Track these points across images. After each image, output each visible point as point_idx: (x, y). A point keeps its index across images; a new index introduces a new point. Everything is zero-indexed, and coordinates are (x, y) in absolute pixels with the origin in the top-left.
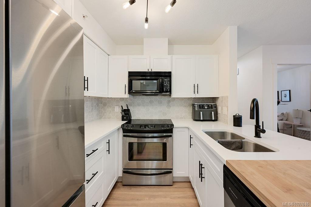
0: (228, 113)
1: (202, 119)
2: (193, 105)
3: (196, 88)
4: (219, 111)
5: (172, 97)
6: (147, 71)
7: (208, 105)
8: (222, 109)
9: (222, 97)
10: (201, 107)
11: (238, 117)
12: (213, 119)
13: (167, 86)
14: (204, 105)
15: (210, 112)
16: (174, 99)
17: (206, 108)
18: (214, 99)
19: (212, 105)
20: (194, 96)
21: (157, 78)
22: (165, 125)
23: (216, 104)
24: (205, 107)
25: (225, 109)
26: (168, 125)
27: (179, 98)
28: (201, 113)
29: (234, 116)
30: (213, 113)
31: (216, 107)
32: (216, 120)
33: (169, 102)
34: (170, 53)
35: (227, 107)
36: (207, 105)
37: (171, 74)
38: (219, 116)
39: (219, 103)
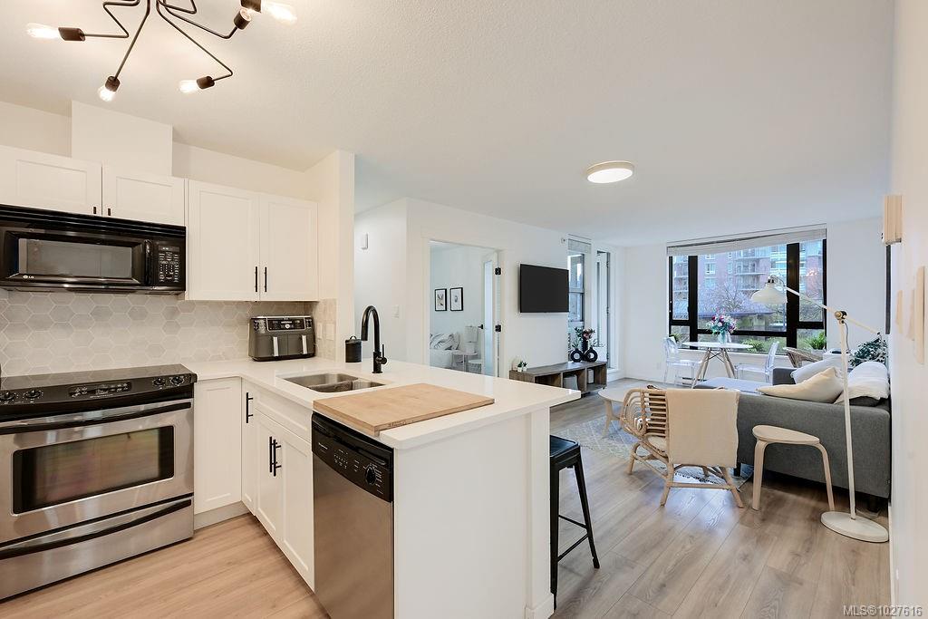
0: (335, 336)
1: (276, 354)
2: (254, 322)
3: (261, 277)
4: (319, 334)
5: (186, 299)
6: (91, 213)
7: (293, 320)
8: (325, 327)
9: (325, 302)
10: (275, 325)
11: (353, 342)
12: (305, 352)
13: (170, 267)
14: (283, 320)
15: (298, 337)
16: (192, 303)
17: (287, 326)
18: (308, 306)
19: (302, 320)
20: (255, 297)
21: (134, 240)
22: (167, 377)
23: (312, 319)
24: (284, 324)
25: (330, 327)
26: (176, 378)
27: (207, 302)
28: (275, 339)
29: (347, 341)
30: (304, 338)
31: (311, 323)
32: (312, 354)
33: (174, 312)
34: (179, 170)
35: (335, 323)
36: (289, 320)
37: (185, 233)
38: (319, 345)
39: (318, 315)
